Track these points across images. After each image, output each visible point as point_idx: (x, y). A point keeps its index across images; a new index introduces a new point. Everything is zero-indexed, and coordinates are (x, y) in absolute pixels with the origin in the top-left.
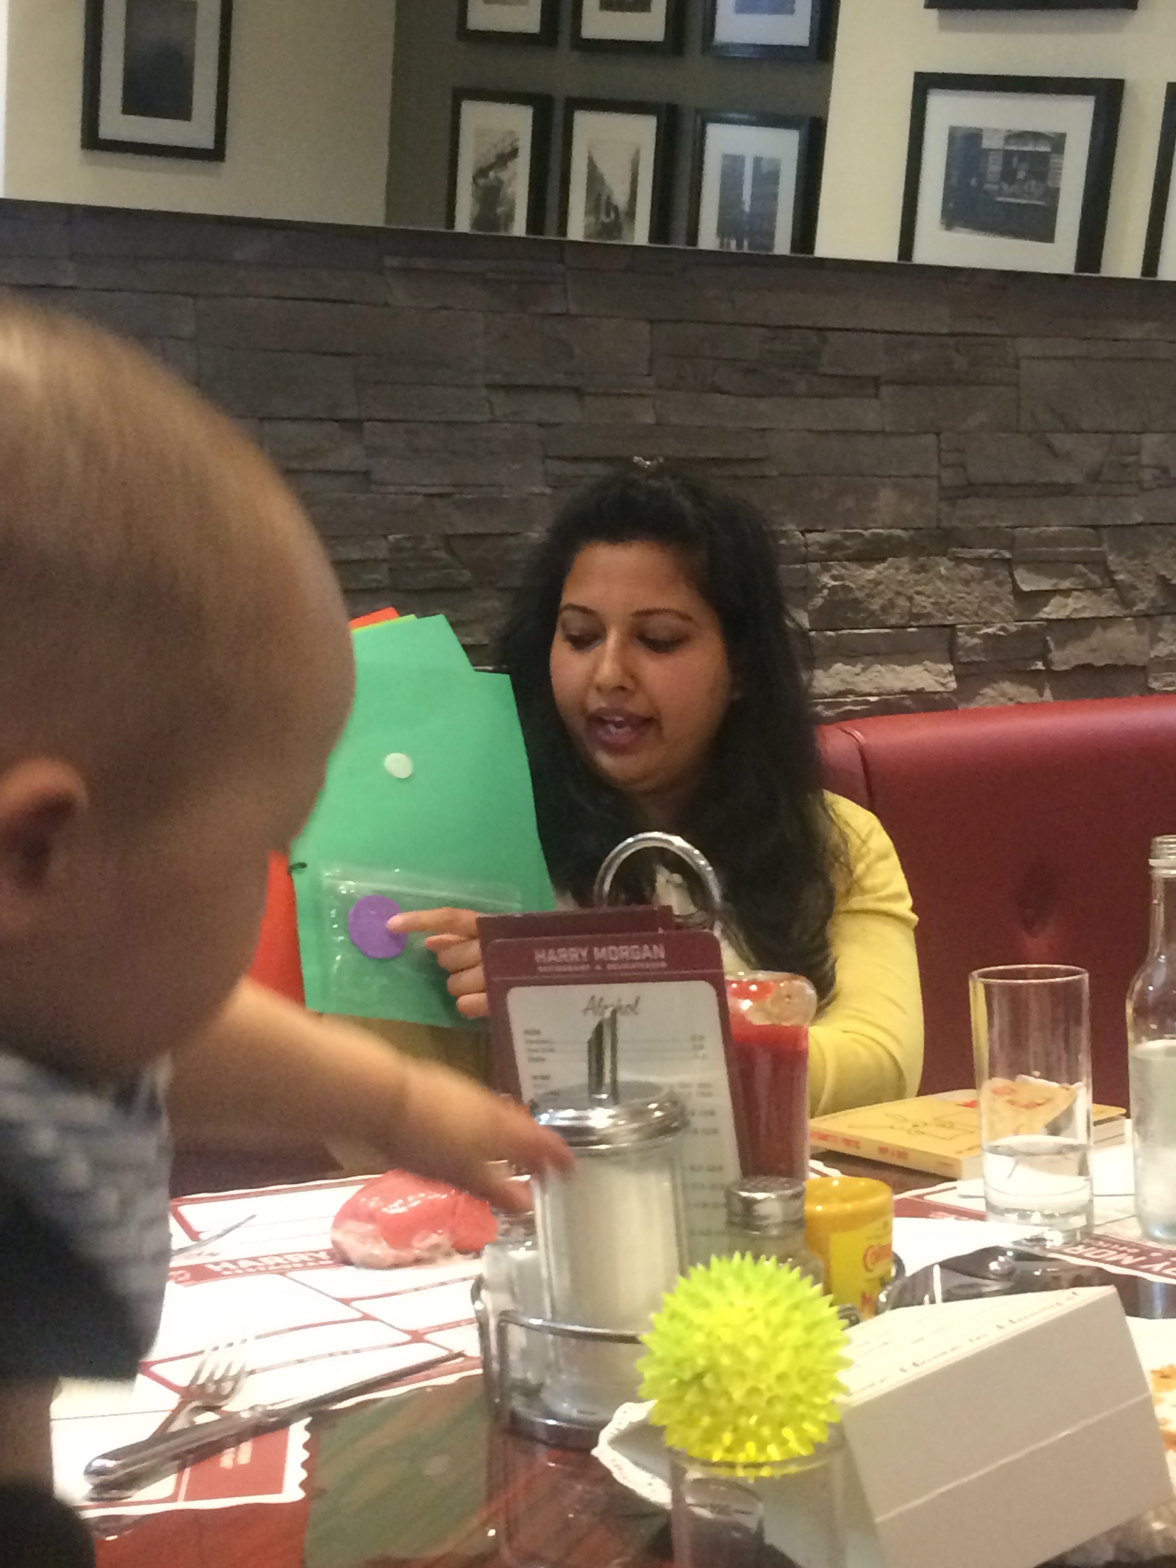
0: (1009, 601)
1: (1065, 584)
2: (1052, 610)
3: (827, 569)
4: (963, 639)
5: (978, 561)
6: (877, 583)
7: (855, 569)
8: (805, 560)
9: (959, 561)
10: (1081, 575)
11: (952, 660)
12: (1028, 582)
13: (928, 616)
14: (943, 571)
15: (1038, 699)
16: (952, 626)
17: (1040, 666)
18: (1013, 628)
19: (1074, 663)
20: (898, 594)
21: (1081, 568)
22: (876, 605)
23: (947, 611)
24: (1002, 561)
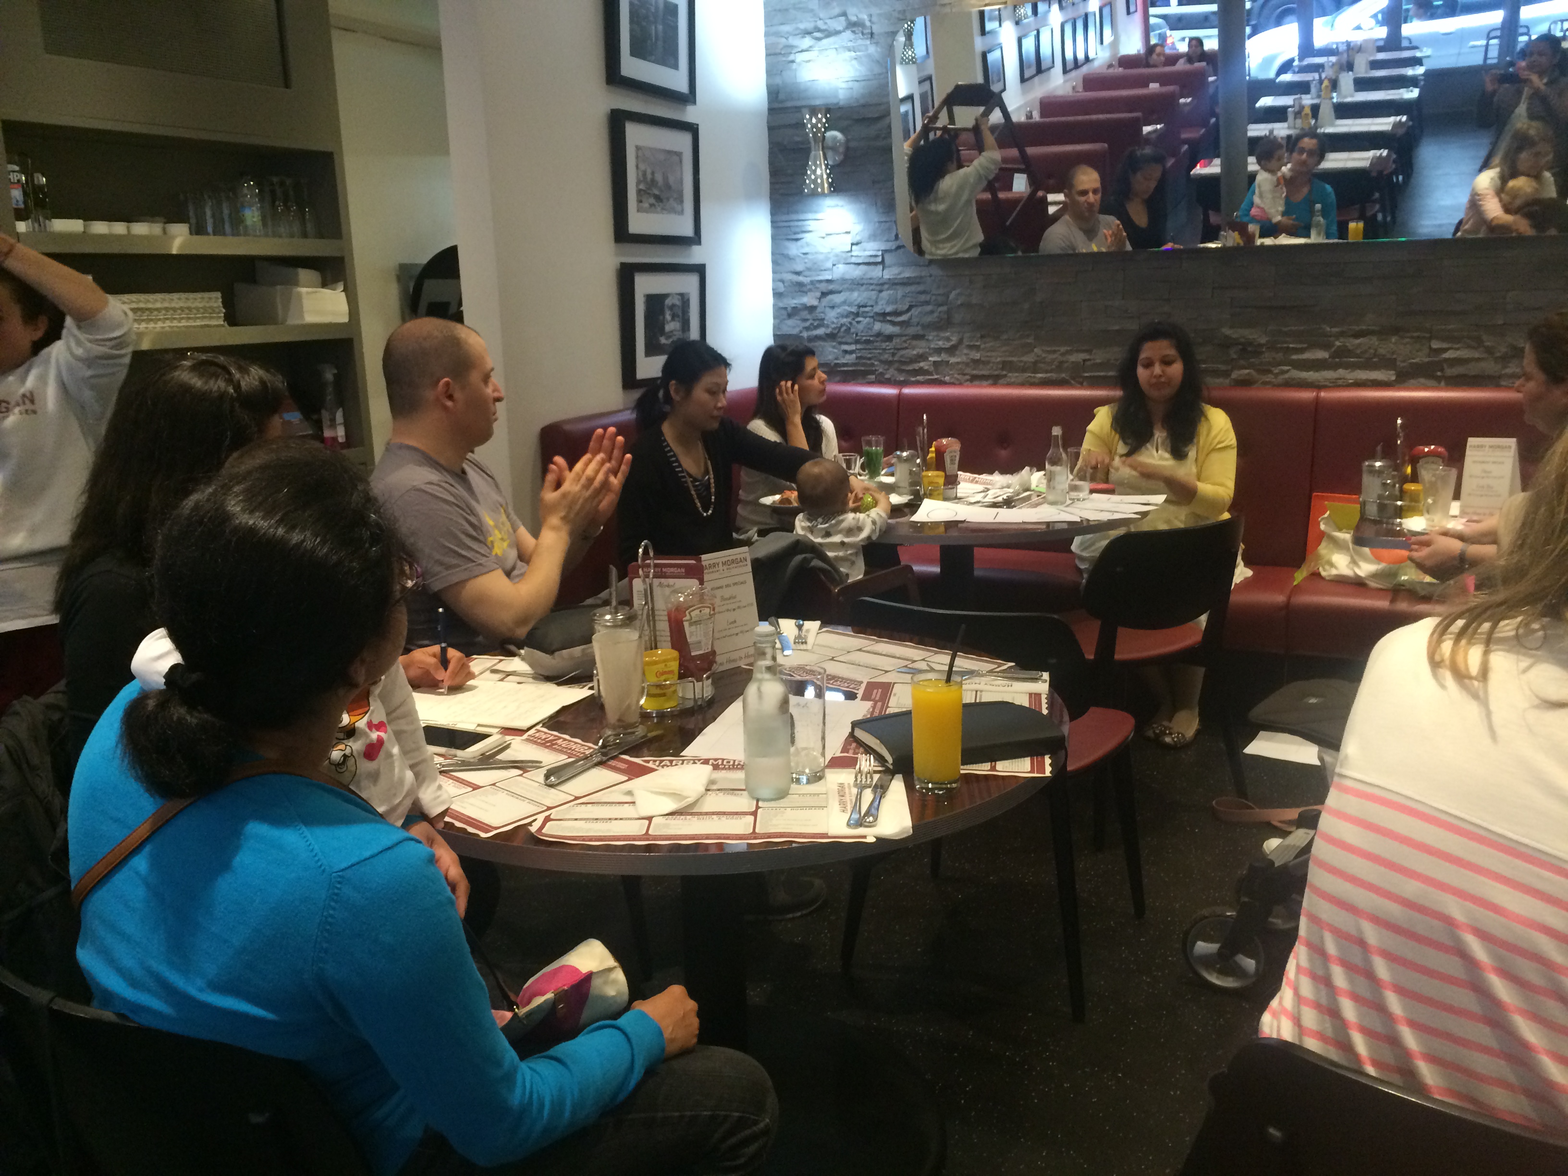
0: (1426, 351)
1: (1457, 346)
2: (1446, 355)
3: (1337, 339)
4: (1398, 363)
5: (1412, 337)
6: (1360, 344)
7: (1350, 339)
8: (1330, 336)
9: (1402, 337)
10: (1465, 343)
11: (1395, 370)
12: (1435, 345)
13: (1384, 355)
14: (1394, 340)
15: (1437, 384)
16: (1395, 359)
17: (1439, 374)
18: (1427, 360)
19: (1456, 373)
20: (1370, 348)
21: (1465, 340)
23: (1393, 353)
24: (1424, 337)
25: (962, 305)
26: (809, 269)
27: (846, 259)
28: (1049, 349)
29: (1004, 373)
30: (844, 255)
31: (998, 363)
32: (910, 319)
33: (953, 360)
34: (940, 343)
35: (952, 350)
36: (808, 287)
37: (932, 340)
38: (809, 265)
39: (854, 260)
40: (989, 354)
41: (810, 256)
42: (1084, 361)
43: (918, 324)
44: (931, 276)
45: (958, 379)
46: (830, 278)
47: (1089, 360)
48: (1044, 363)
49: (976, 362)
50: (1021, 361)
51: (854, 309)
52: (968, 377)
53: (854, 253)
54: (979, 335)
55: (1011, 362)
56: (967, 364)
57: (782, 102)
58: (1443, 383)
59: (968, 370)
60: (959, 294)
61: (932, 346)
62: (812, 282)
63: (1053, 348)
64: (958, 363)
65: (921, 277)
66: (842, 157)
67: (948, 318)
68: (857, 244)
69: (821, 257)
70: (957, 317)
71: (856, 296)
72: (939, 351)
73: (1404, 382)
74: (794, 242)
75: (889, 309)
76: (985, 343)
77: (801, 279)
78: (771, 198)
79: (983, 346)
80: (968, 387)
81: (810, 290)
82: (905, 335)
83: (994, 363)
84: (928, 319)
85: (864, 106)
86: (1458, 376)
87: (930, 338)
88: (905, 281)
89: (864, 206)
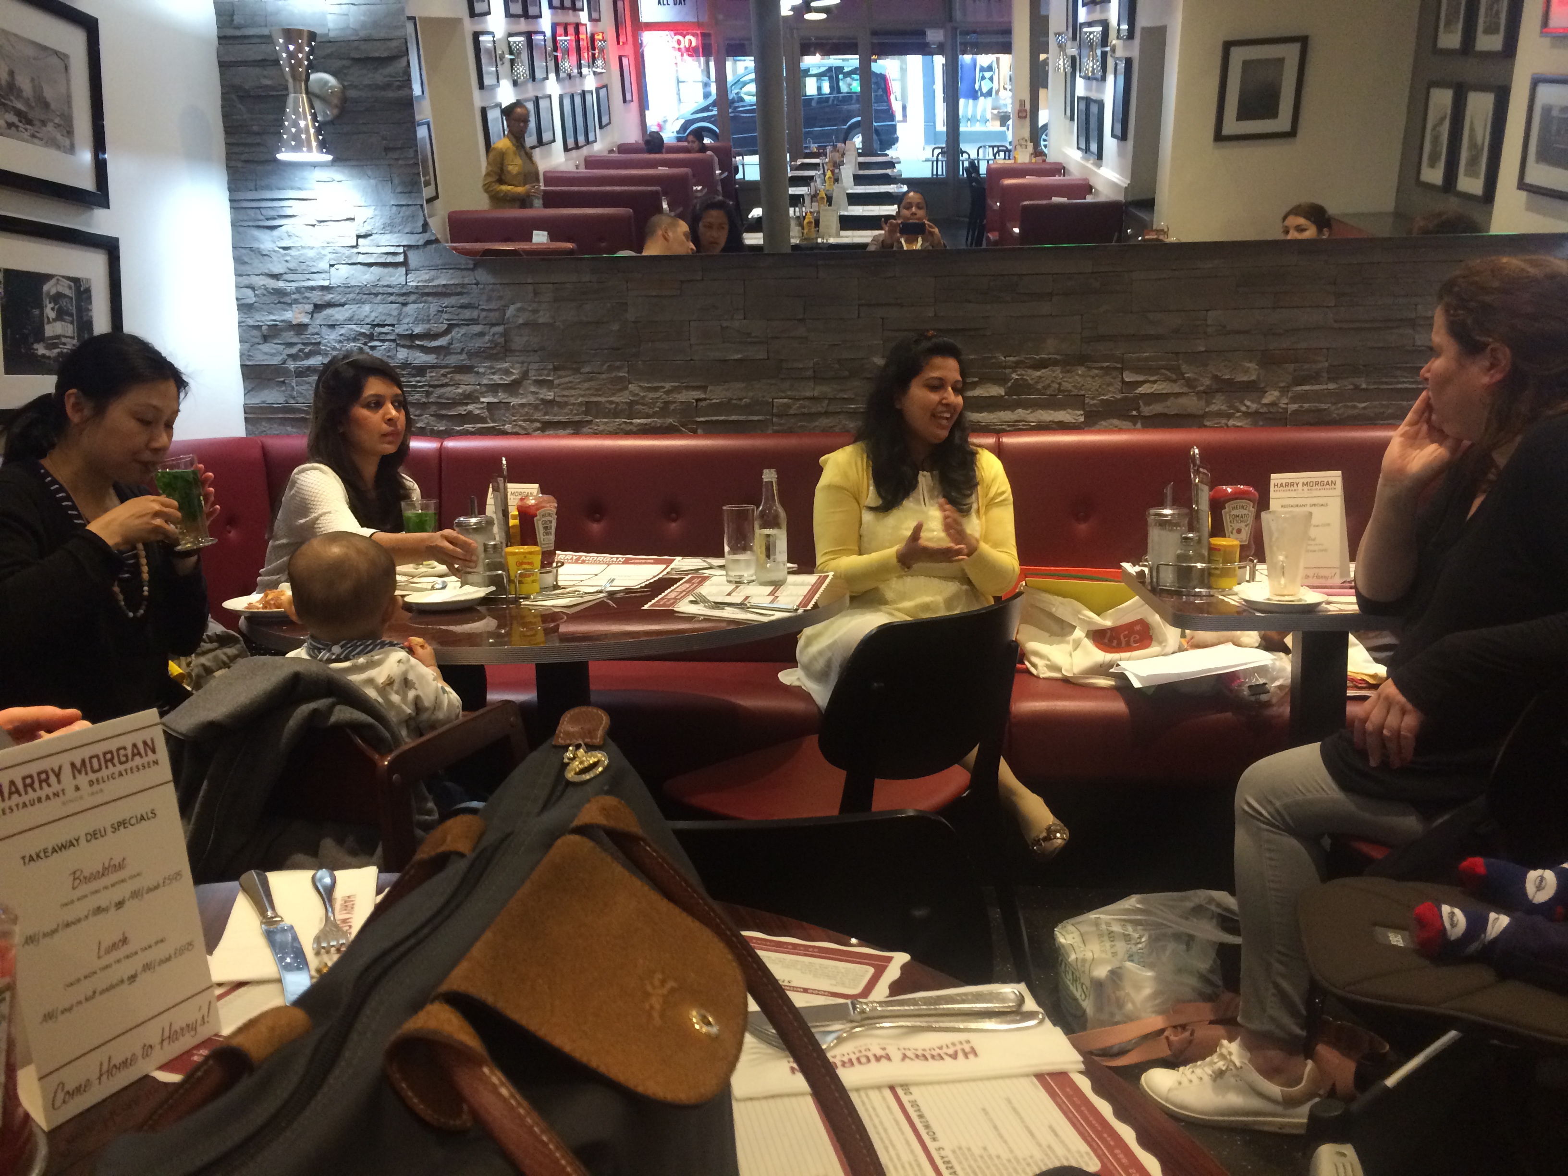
0: (1119, 385)
1: (1154, 379)
2: (1141, 390)
3: (1015, 372)
4: (1087, 400)
5: (1102, 368)
6: (1040, 377)
7: (1030, 371)
8: (1005, 368)
9: (1090, 368)
10: (1163, 374)
11: (1084, 409)
12: (1129, 377)
13: (1070, 391)
14: (1080, 372)
15: (1132, 425)
16: (1084, 395)
17: (1134, 413)
18: (1119, 396)
19: (1155, 412)
20: (1053, 382)
21: (1163, 371)
22: (1040, 386)
23: (1080, 389)
24: (1116, 368)
25: (525, 324)
26: (293, 271)
27: (348, 257)
28: (649, 385)
29: (589, 418)
30: (347, 252)
31: (580, 404)
32: (451, 344)
33: (515, 401)
34: (496, 377)
35: (513, 387)
36: (293, 296)
37: (484, 374)
38: (291, 265)
39: (361, 259)
40: (565, 393)
41: (292, 252)
42: (697, 400)
43: (463, 350)
44: (477, 284)
45: (524, 428)
46: (326, 283)
47: (705, 399)
48: (643, 404)
49: (549, 404)
50: (611, 402)
51: (365, 330)
52: (538, 425)
53: (360, 249)
54: (551, 367)
55: (597, 403)
56: (536, 407)
57: (239, 28)
58: (1139, 425)
59: (537, 415)
60: (519, 310)
61: (485, 382)
62: (298, 290)
63: (656, 385)
64: (523, 405)
65: (463, 285)
66: (336, 111)
67: (506, 341)
68: (365, 236)
69: (311, 253)
70: (518, 342)
71: (368, 311)
72: (494, 388)
73: (1095, 424)
74: (268, 231)
75: (418, 330)
76: (560, 377)
77: (281, 284)
78: (229, 167)
79: (556, 382)
80: (536, 437)
81: (296, 301)
82: (446, 367)
83: (574, 404)
84: (478, 343)
85: (367, 40)
86: (1156, 416)
87: (481, 370)
88: (440, 290)
89: (373, 182)
